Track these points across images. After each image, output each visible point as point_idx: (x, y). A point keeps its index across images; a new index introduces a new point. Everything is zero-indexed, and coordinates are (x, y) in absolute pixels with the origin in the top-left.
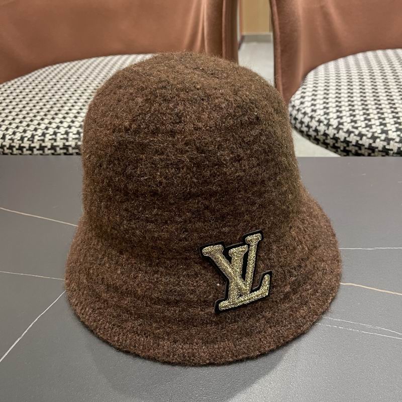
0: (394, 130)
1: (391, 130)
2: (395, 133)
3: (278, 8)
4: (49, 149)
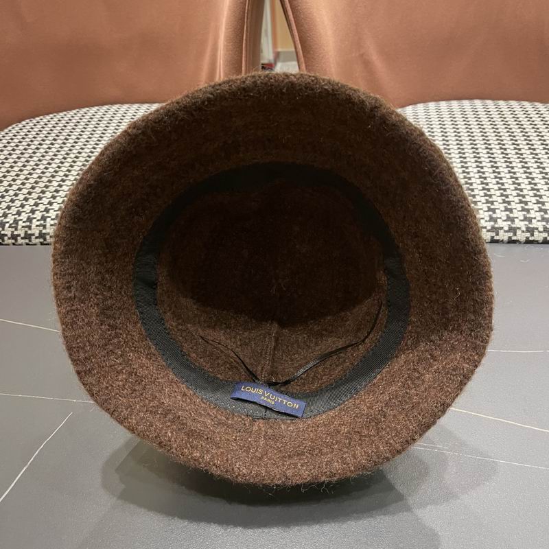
4: (36, 238)
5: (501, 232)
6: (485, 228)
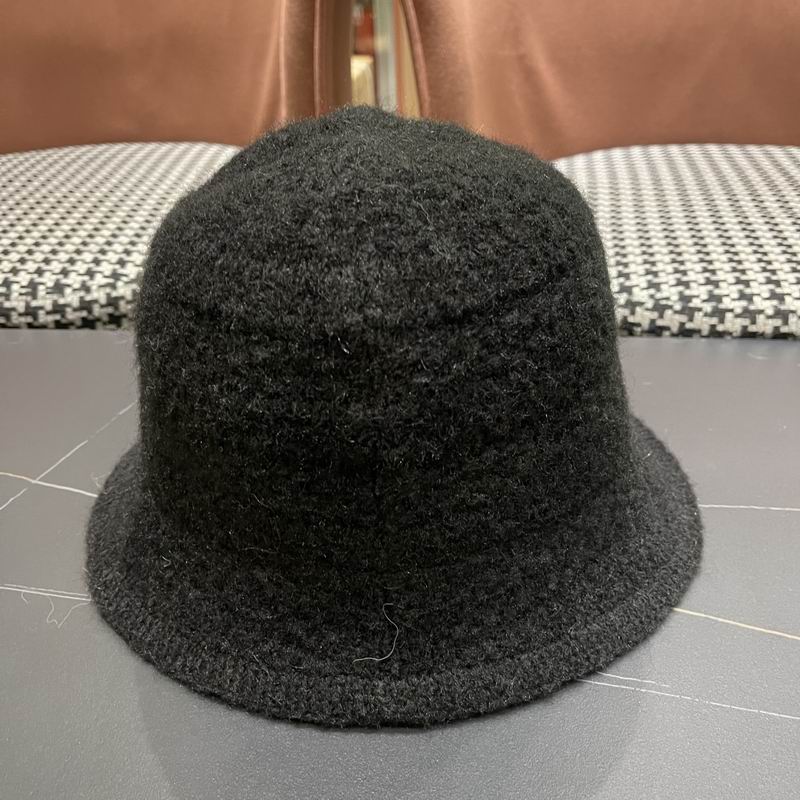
0: (645, 285)
1: (637, 286)
2: (645, 292)
3: (425, 47)
5: (761, 318)
6: (731, 310)
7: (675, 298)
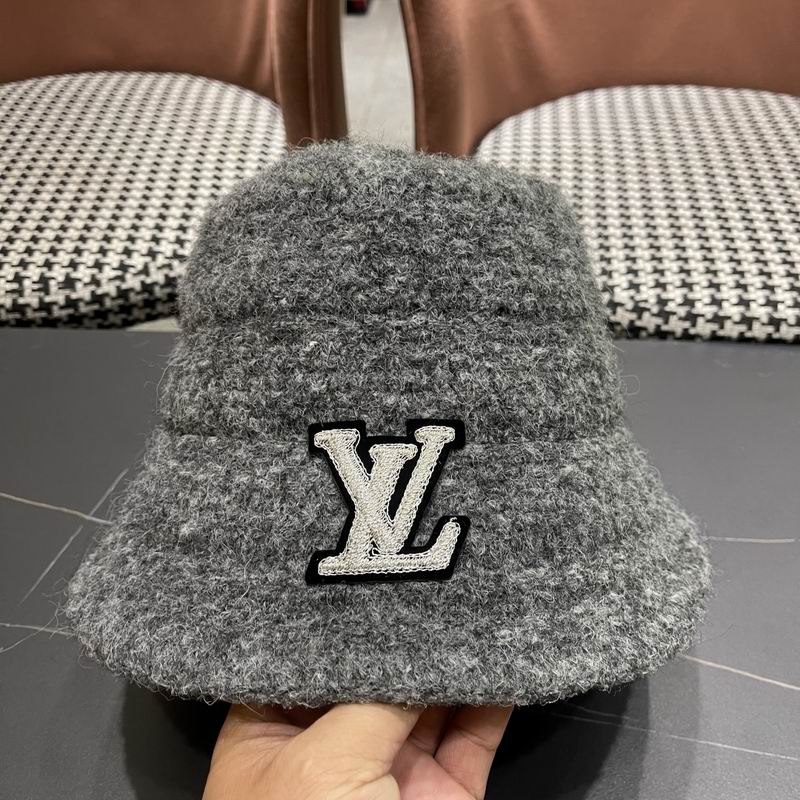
7: (653, 300)
